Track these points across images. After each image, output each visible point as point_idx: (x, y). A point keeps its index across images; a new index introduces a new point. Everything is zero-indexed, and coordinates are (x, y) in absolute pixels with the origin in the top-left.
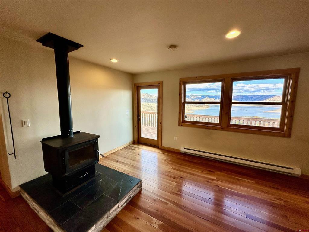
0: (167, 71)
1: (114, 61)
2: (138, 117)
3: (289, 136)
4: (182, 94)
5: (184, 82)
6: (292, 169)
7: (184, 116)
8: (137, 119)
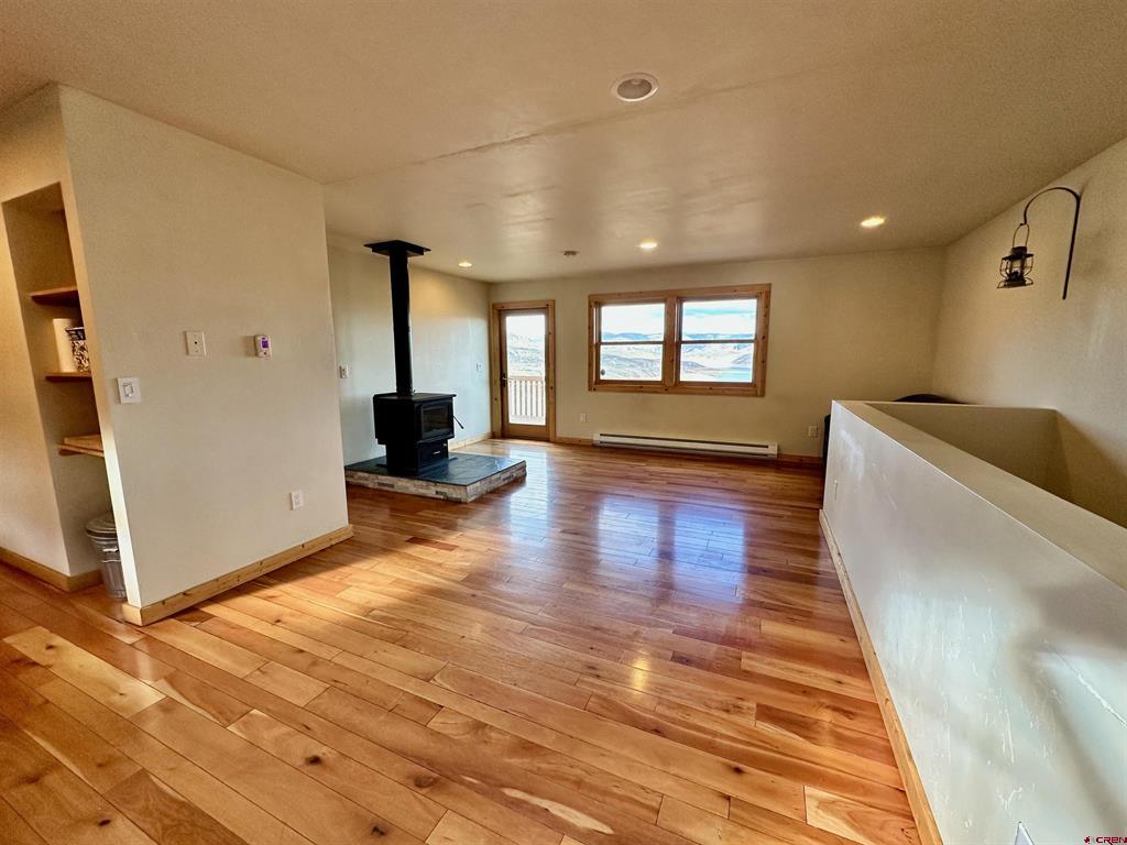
0: (564, 279)
1: (465, 264)
2: (501, 379)
3: (763, 394)
4: (592, 326)
5: (597, 303)
6: (767, 447)
7: (598, 372)
8: (499, 382)
